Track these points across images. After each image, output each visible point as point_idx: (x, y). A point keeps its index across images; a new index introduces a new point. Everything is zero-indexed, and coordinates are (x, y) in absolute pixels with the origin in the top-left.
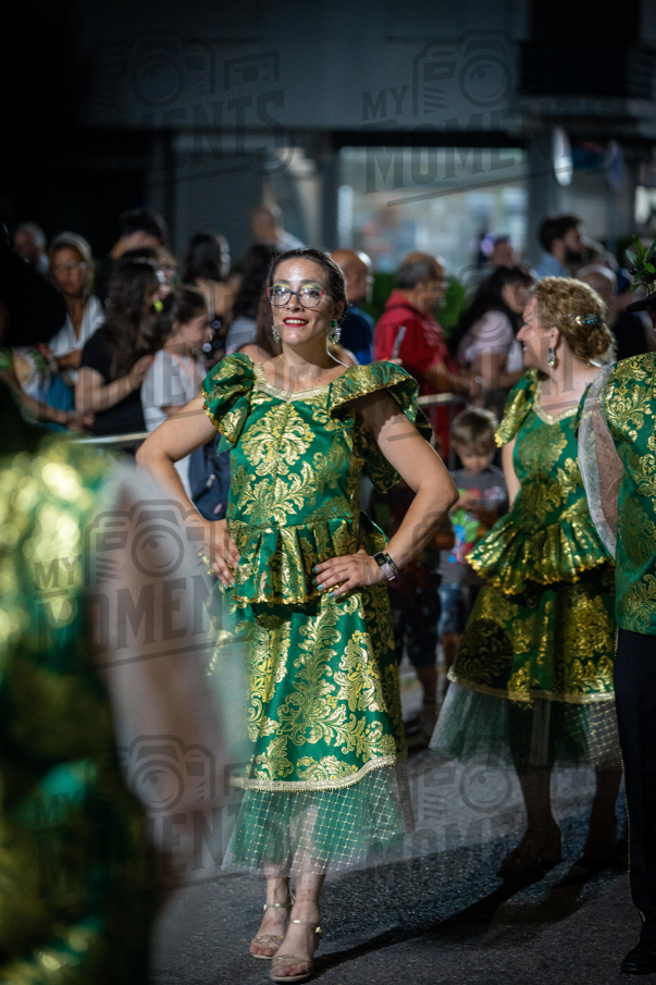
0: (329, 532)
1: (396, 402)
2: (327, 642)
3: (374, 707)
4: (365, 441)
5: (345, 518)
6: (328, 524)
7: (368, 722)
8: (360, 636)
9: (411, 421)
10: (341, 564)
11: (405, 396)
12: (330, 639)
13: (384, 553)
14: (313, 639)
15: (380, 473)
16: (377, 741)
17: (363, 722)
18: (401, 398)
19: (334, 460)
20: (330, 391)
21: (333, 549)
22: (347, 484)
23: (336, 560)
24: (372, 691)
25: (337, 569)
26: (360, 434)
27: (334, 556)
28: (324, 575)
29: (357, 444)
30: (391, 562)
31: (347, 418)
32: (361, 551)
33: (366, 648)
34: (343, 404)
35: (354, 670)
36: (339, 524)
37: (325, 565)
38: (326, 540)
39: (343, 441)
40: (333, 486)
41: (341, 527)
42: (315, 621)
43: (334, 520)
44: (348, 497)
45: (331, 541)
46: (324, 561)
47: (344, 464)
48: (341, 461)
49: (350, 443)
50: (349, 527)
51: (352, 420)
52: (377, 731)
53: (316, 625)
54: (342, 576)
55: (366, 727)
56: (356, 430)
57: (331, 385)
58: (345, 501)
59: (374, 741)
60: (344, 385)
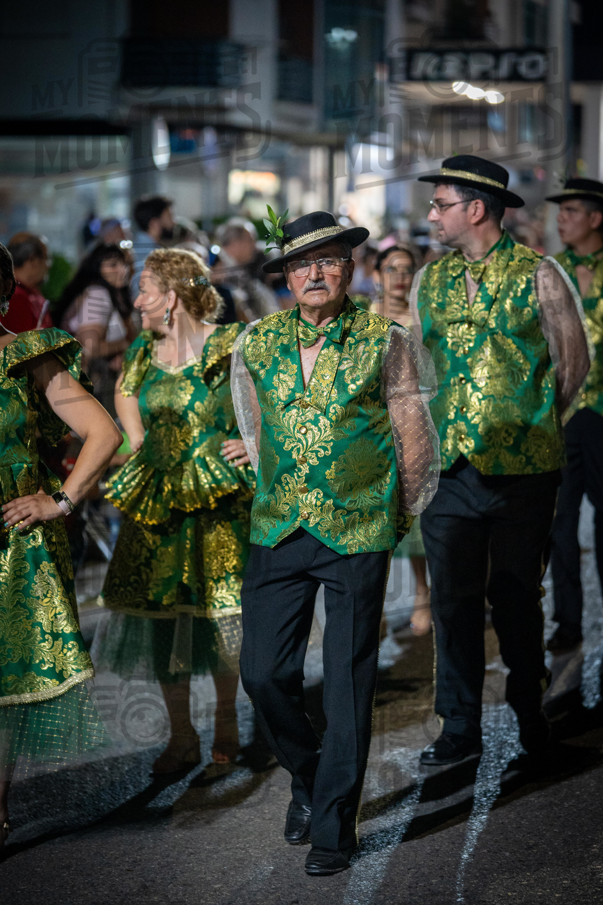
0: (12, 476)
1: (62, 364)
2: (18, 573)
3: (68, 630)
4: (37, 396)
5: (26, 462)
6: (11, 470)
7: (65, 642)
8: (47, 566)
9: (76, 379)
10: (24, 503)
11: (70, 358)
12: (20, 570)
13: (61, 492)
14: (6, 571)
15: (50, 429)
16: (75, 659)
17: (60, 642)
18: (67, 360)
19: (13, 413)
20: (5, 354)
21: (16, 491)
22: (24, 435)
23: (19, 500)
24: (65, 614)
25: (20, 508)
26: (33, 391)
27: (18, 496)
28: (9, 514)
29: (31, 400)
30: (66, 499)
31: (21, 377)
32: (41, 492)
33: (54, 576)
34: (18, 364)
35: (46, 596)
36: (20, 468)
37: (10, 505)
38: (10, 483)
39: (18, 398)
40: (13, 435)
41: (23, 470)
42: (6, 554)
43: (17, 465)
44: (26, 445)
45: (15, 484)
46: (9, 501)
47: (21, 416)
48: (18, 413)
49: (25, 399)
50: (29, 470)
51: (26, 378)
52: (73, 651)
53: (8, 558)
54: (25, 513)
55: (63, 647)
56: (30, 387)
57: (5, 349)
58: (23, 448)
59: (72, 659)
60: (17, 348)
